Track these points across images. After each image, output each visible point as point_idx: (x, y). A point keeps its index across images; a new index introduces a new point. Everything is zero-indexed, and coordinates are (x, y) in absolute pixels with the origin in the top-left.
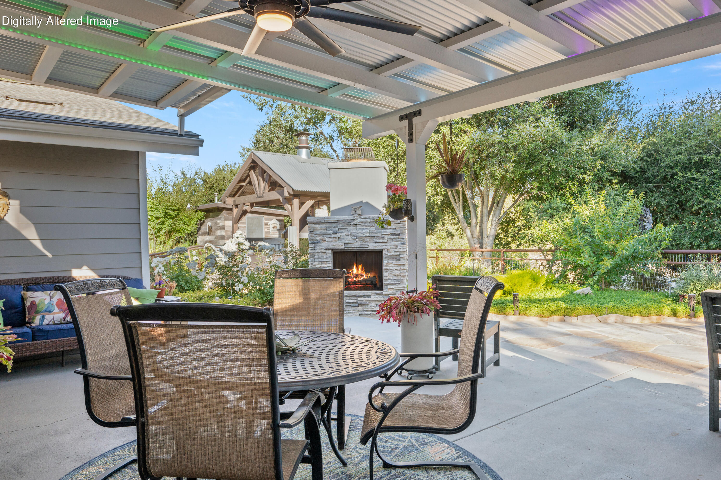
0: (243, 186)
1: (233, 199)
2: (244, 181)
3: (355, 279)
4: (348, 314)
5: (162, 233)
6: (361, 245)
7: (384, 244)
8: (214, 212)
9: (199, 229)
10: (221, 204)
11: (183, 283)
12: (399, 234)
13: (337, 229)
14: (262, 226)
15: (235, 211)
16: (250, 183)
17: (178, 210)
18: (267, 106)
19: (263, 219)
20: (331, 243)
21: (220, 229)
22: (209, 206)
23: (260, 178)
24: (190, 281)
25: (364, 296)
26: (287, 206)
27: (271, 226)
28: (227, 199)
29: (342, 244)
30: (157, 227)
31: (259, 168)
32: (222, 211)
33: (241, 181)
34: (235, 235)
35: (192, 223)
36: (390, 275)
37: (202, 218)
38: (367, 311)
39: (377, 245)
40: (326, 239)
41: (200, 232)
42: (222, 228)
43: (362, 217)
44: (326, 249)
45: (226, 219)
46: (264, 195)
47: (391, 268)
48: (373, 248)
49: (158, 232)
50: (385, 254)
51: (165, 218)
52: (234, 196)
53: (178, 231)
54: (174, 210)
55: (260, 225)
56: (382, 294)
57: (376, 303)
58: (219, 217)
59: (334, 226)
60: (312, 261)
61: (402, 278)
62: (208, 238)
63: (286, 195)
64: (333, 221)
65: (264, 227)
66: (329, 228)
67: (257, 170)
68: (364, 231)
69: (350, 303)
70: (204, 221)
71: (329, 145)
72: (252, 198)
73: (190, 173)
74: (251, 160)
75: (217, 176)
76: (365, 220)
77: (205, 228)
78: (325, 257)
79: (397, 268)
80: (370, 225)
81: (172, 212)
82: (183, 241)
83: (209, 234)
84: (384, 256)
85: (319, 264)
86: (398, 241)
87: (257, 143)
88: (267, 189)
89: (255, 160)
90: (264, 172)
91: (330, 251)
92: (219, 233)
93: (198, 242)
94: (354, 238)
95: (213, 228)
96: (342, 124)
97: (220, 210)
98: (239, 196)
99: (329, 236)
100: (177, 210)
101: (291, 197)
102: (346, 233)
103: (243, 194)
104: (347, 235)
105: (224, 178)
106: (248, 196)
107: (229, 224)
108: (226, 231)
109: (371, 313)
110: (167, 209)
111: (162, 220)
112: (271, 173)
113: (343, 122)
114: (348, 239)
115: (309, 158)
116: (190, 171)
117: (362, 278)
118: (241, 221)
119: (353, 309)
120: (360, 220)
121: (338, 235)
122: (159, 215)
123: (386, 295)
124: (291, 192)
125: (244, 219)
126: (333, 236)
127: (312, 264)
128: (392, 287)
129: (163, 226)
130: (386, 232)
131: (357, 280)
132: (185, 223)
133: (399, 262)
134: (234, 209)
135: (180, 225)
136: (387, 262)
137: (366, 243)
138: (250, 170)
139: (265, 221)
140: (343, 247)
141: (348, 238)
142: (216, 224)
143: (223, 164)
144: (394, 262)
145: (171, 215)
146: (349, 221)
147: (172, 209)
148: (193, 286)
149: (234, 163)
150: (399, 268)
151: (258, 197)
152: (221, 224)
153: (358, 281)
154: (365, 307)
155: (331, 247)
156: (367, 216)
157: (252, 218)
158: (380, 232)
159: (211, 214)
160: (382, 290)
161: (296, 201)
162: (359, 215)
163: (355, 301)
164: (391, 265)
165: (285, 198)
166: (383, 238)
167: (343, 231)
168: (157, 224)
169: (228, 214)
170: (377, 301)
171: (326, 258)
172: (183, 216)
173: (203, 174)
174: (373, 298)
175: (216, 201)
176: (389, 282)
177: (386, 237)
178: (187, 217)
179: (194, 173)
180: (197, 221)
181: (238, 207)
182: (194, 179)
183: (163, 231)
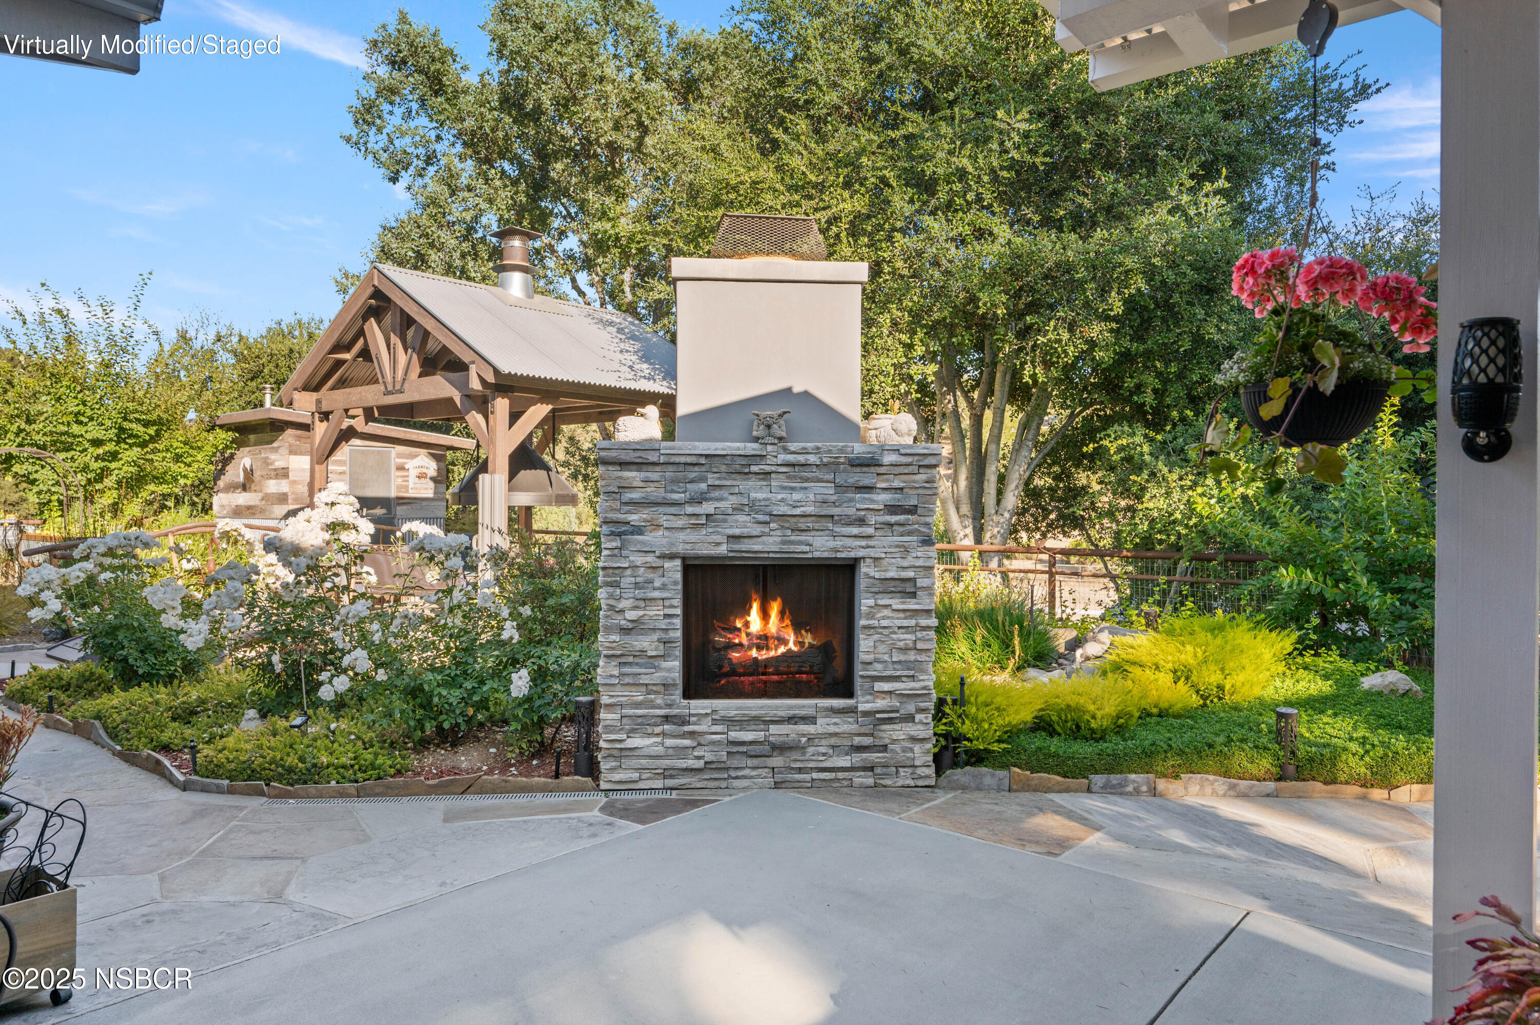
0: (343, 362)
1: (314, 396)
2: (348, 348)
3: (754, 653)
4: (736, 783)
5: (109, 482)
6: (784, 543)
7: (863, 543)
8: (262, 432)
9: (221, 472)
10: (282, 414)
11: (131, 653)
12: (913, 510)
13: (703, 486)
14: (388, 472)
15: (320, 428)
16: (365, 354)
17: (159, 422)
18: (411, 170)
19: (393, 455)
20: (682, 536)
21: (277, 477)
22: (250, 415)
23: (395, 340)
24: (158, 645)
25: (792, 720)
26: (475, 418)
27: (413, 473)
28: (297, 396)
29: (718, 538)
30: (95, 465)
31: (394, 315)
32: (284, 431)
33: (338, 347)
34: (321, 498)
35: (199, 458)
36: (882, 648)
37: (227, 447)
38: (800, 770)
39: (839, 543)
40: (663, 520)
41: (221, 484)
42: (283, 473)
43: (793, 446)
44: (663, 557)
45: (292, 452)
46: (406, 386)
47: (884, 623)
48: (826, 555)
49: (96, 481)
50: (868, 576)
51: (118, 443)
52: (316, 389)
53: (159, 479)
54: (147, 424)
55: (383, 468)
56: (852, 710)
57: (833, 741)
58: (275, 445)
59: (692, 476)
60: (611, 596)
61: (922, 657)
62: (242, 499)
63: (475, 384)
64: (689, 460)
65: (394, 473)
66: (674, 481)
67: (388, 319)
68: (796, 496)
69: (743, 743)
70: (232, 456)
71: (568, 278)
72: (372, 395)
73: (201, 337)
74: (370, 290)
75: (274, 346)
76: (801, 458)
77: (235, 473)
78: (657, 584)
79: (905, 623)
80: (818, 474)
81: (138, 429)
82: (170, 503)
83: (244, 488)
84: (862, 584)
85: (636, 608)
86: (910, 533)
87: (386, 254)
88: (416, 369)
89: (382, 288)
90: (408, 321)
91: (678, 563)
92: (273, 486)
93: (215, 507)
94: (761, 518)
95: (257, 474)
96: (608, 226)
97: (276, 427)
98: (333, 388)
99: (673, 510)
100: (153, 423)
101: (488, 392)
102: (734, 500)
103: (343, 383)
104: (738, 509)
105: (291, 351)
106: (359, 389)
107: (300, 464)
108: (294, 482)
109: (815, 775)
110: (125, 419)
111: (111, 447)
112: (429, 325)
113: (609, 220)
114: (742, 524)
115: (530, 297)
116: (202, 332)
117: (782, 650)
118: (333, 458)
119: (750, 762)
120: (782, 458)
121: (708, 508)
122: (98, 433)
123: (866, 714)
124: (491, 379)
125: (344, 452)
126: (689, 509)
127: (611, 608)
128: (886, 686)
129: (113, 465)
130: (872, 501)
131: (764, 655)
132: (178, 458)
133: (912, 605)
134: (317, 422)
135: (161, 462)
136: (871, 602)
137: (803, 538)
138: (365, 319)
139: (398, 460)
140: (723, 550)
141: (742, 518)
142: (266, 462)
143: (288, 319)
144: (896, 603)
145: (137, 436)
146: (744, 461)
147: (138, 420)
148: (170, 663)
149: (317, 318)
150: (913, 622)
151: (388, 393)
152: (279, 464)
153: (768, 662)
154: (795, 755)
155: (680, 549)
156: (810, 445)
157: (363, 452)
158: (851, 500)
159: (252, 437)
160: (850, 694)
161: (502, 405)
162: (781, 439)
163: (760, 735)
164: (886, 612)
165: (469, 396)
166: (861, 522)
167: (724, 493)
168: (97, 458)
169: (299, 438)
170: (836, 735)
171: (663, 587)
172: (174, 440)
173: (235, 339)
174: (823, 725)
175: (268, 404)
176: (877, 670)
177: (872, 519)
178: (185, 443)
179: (212, 337)
180: (214, 455)
181: (328, 420)
182: (213, 353)
183: (114, 477)
